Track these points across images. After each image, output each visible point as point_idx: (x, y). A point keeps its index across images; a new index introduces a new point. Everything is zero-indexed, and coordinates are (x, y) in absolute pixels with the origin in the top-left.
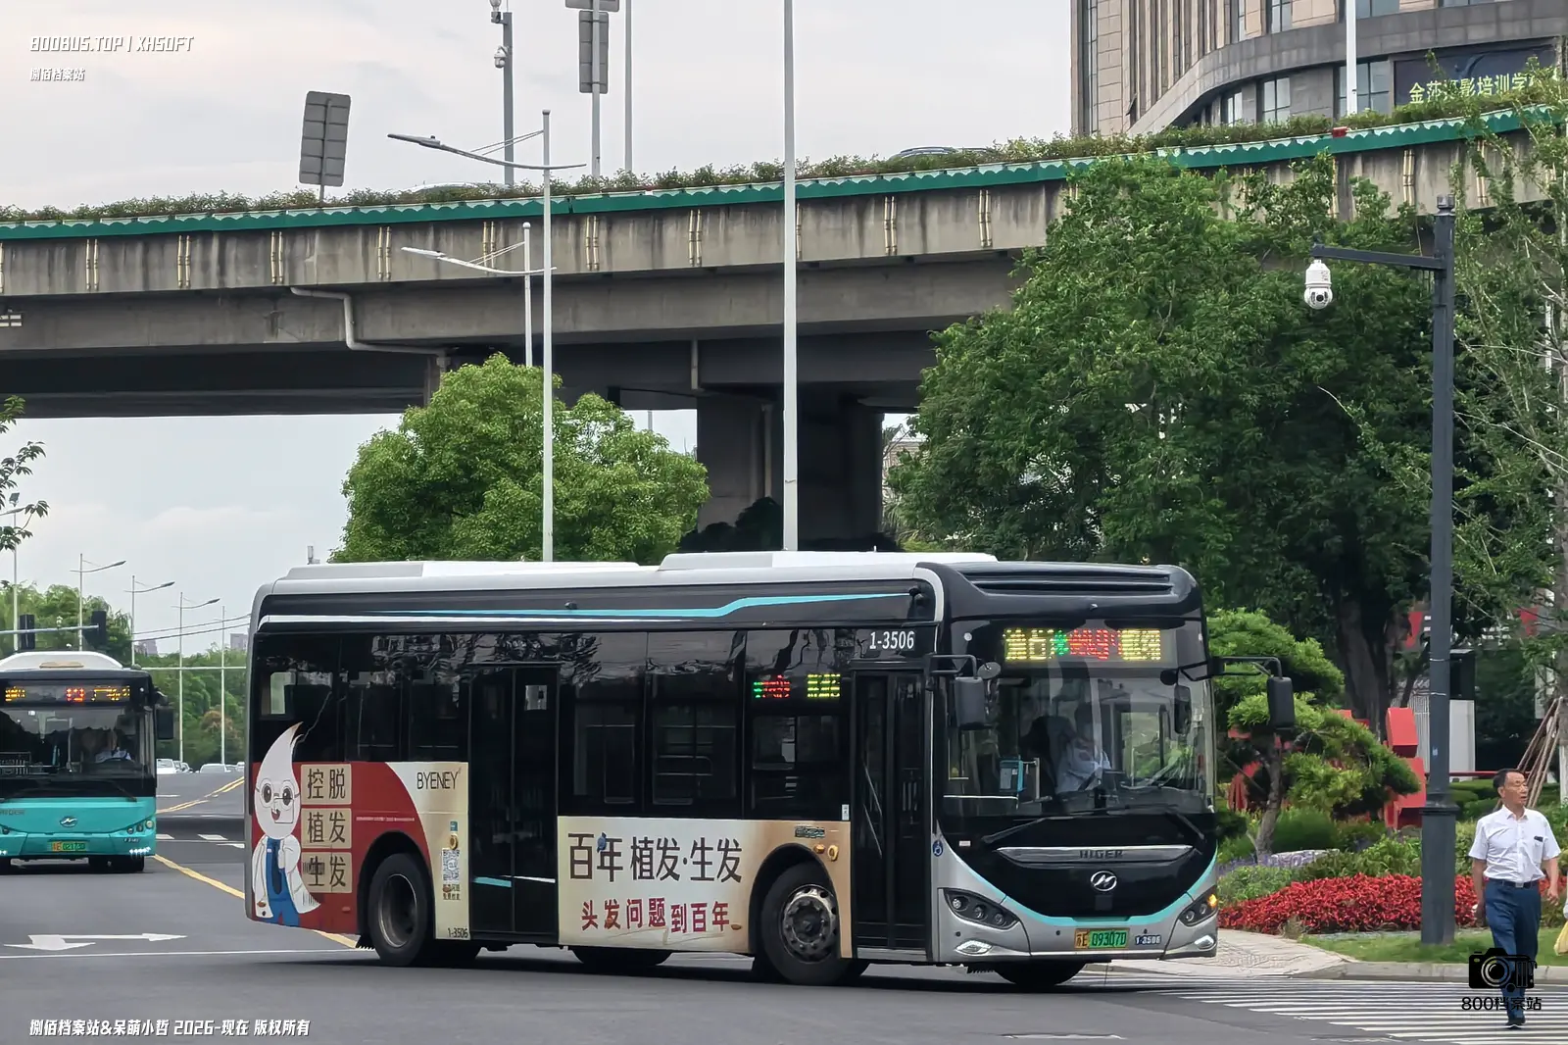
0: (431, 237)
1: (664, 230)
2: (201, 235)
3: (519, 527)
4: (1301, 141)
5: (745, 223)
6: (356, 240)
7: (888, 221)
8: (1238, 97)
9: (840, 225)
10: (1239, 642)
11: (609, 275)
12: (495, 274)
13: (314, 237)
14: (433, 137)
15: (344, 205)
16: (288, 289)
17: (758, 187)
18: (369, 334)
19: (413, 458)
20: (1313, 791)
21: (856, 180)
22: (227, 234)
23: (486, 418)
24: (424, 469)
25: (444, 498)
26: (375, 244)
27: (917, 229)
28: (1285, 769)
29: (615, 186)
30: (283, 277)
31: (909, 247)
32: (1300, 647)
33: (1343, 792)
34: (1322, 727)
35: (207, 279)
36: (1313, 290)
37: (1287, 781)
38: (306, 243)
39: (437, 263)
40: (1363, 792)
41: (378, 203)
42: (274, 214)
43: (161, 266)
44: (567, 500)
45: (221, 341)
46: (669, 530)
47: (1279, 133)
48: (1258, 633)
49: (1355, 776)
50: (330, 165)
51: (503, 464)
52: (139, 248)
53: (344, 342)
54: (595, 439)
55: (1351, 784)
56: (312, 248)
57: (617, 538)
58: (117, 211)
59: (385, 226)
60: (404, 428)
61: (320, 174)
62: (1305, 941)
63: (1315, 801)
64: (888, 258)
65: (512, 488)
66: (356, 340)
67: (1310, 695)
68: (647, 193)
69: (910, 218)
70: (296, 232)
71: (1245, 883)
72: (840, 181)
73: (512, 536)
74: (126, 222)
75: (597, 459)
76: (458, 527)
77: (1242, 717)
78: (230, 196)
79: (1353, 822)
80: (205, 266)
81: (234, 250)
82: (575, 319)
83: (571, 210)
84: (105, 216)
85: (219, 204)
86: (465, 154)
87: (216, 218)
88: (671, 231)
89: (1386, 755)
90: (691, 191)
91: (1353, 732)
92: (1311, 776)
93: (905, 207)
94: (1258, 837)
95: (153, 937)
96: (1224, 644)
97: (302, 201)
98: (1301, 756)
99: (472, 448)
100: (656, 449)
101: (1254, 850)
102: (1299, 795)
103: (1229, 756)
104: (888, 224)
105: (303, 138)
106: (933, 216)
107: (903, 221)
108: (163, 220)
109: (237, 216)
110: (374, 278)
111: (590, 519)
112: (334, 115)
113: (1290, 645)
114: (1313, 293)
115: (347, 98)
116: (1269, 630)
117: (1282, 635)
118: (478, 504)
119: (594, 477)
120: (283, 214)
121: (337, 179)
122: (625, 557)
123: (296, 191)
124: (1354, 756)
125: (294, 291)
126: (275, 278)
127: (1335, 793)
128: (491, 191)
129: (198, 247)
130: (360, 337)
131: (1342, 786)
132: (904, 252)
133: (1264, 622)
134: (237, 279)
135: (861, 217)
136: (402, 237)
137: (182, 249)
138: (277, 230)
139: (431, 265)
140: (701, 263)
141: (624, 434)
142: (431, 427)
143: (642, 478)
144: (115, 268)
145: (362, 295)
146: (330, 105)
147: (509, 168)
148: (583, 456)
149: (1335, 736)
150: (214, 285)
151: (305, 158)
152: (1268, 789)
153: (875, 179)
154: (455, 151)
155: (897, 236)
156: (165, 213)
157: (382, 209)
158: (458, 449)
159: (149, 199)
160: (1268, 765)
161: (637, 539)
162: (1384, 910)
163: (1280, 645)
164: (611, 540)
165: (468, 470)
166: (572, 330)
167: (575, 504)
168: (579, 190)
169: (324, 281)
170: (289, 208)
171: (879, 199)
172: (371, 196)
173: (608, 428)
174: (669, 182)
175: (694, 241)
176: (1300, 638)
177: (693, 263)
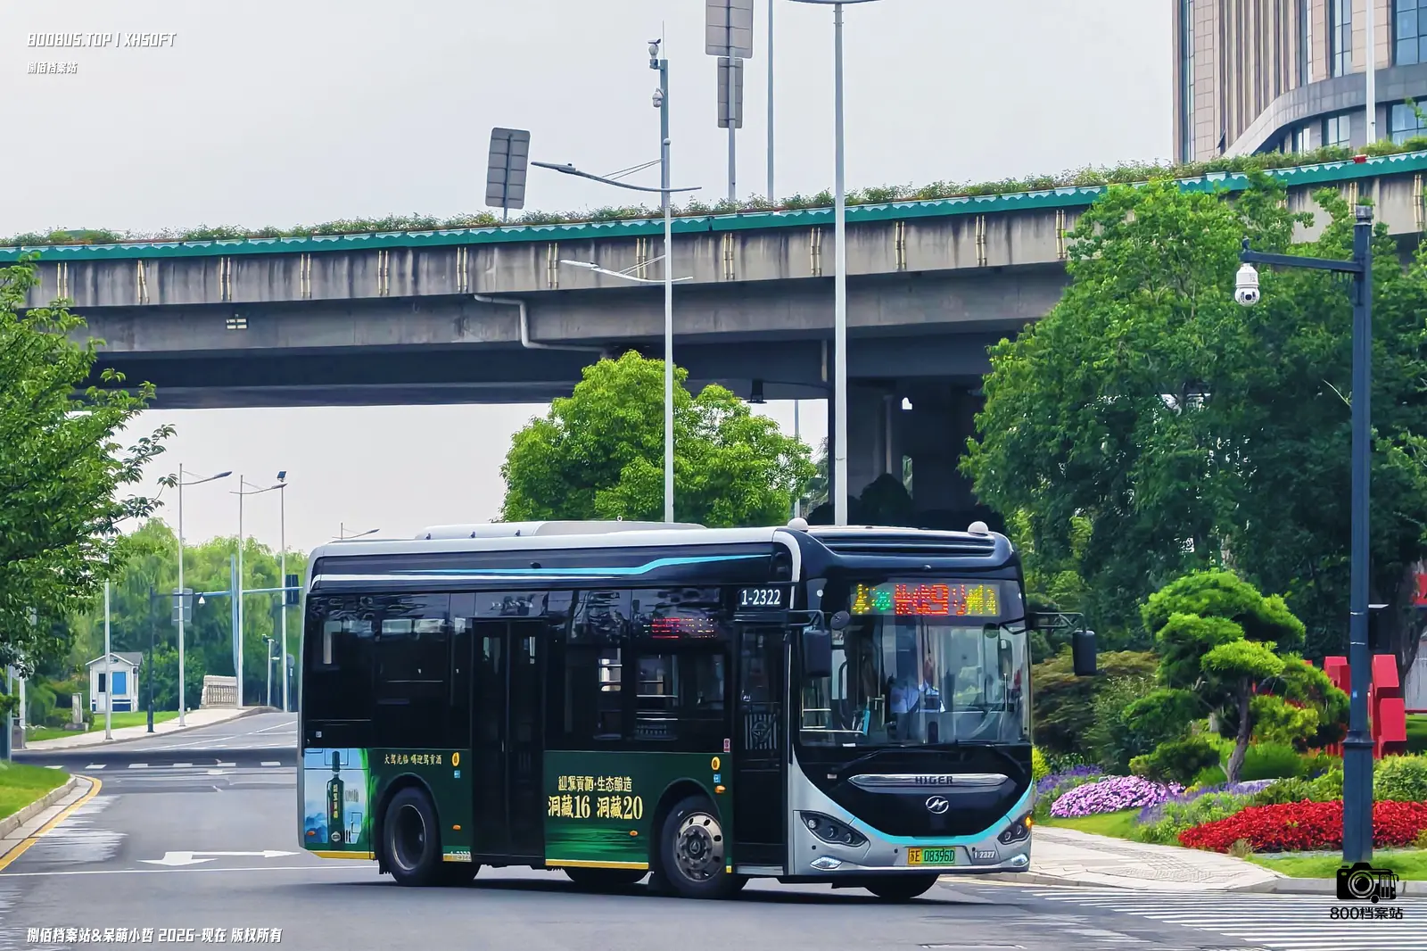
0: (592, 252)
1: (790, 245)
2: (399, 251)
3: (651, 499)
4: (1328, 167)
5: (858, 239)
6: (529, 254)
7: (979, 237)
8: (1307, 131)
9: (938, 241)
10: (1212, 598)
11: (743, 284)
12: (647, 283)
13: (493, 253)
14: (570, 165)
15: (519, 224)
16: (472, 296)
17: (869, 208)
18: (540, 335)
19: (560, 439)
20: (1275, 729)
21: (952, 202)
22: (418, 251)
23: (622, 404)
24: (568, 449)
25: (585, 475)
26: (545, 258)
27: (1004, 245)
28: (1251, 708)
29: (748, 208)
30: (468, 287)
31: (997, 259)
32: (1267, 602)
33: (1302, 729)
34: (1285, 672)
35: (403, 287)
36: (1242, 290)
37: (1254, 718)
38: (486, 258)
39: (598, 274)
40: (1319, 728)
41: (547, 223)
42: (459, 232)
43: (364, 276)
44: (693, 475)
45: (416, 341)
46: (780, 501)
47: (1307, 162)
48: (1229, 590)
49: (1312, 715)
50: (512, 190)
51: (639, 445)
52: (346, 263)
53: (520, 341)
54: (717, 423)
55: (1307, 722)
56: (492, 261)
57: (735, 509)
58: (326, 231)
59: (553, 242)
60: (552, 416)
61: (504, 199)
62: (1250, 860)
63: (1277, 737)
64: (980, 268)
65: (645, 466)
66: (530, 340)
67: (1273, 644)
68: (775, 213)
69: (997, 235)
70: (477, 248)
71: (1209, 808)
72: (938, 203)
73: (644, 508)
74: (334, 239)
75: (719, 440)
76: (600, 499)
77: (1212, 663)
78: (422, 217)
79: (1314, 755)
80: (402, 275)
81: (425, 264)
82: (715, 322)
83: (711, 228)
84: (317, 234)
85: (412, 224)
86: (597, 179)
87: (411, 235)
88: (796, 246)
89: (1341, 697)
90: (812, 212)
91: (1312, 675)
92: (1273, 715)
93: (994, 225)
94: (1229, 768)
95: (268, 854)
96: (1198, 600)
97: (483, 221)
98: (1266, 697)
99: (610, 430)
100: (769, 431)
101: (1225, 779)
102: (1263, 731)
103: (1203, 697)
104: (979, 240)
105: (489, 167)
106: (1017, 233)
107: (992, 237)
108: (365, 237)
109: (428, 234)
110: (544, 287)
111: (713, 492)
112: (516, 147)
113: (1257, 600)
114: (1243, 293)
115: (527, 134)
116: (1238, 588)
117: (1251, 591)
118: (616, 478)
119: (715, 455)
120: (466, 232)
121: (519, 203)
122: (741, 523)
123: (478, 213)
124: (1312, 698)
125: (477, 298)
126: (461, 287)
127: (1294, 730)
128: (643, 212)
129: (395, 261)
130: (533, 338)
131: (1299, 724)
132: (993, 263)
133: (1234, 580)
134: (428, 288)
135: (956, 233)
136: (569, 253)
137: (379, 263)
138: (462, 246)
139: (592, 276)
140: (821, 273)
141: (742, 418)
142: (576, 415)
143: (754, 457)
144: (325, 277)
145: (537, 302)
146: (512, 139)
147: (666, 193)
148: (706, 437)
149: (1296, 679)
150: (409, 293)
151: (490, 185)
152: (1238, 726)
153: (968, 200)
154: (589, 176)
155: (986, 250)
156: (367, 231)
157: (551, 228)
158: (597, 432)
159: (353, 220)
160: (1237, 706)
161: (752, 508)
162: (1324, 832)
163: (1248, 600)
164: (729, 510)
165: (607, 450)
166: (713, 330)
167: (698, 479)
168: (716, 212)
169: (502, 290)
170: (472, 227)
171: (971, 218)
172: (542, 217)
173: (729, 414)
174: (794, 204)
175: (814, 254)
176: (1266, 594)
177: (814, 274)
